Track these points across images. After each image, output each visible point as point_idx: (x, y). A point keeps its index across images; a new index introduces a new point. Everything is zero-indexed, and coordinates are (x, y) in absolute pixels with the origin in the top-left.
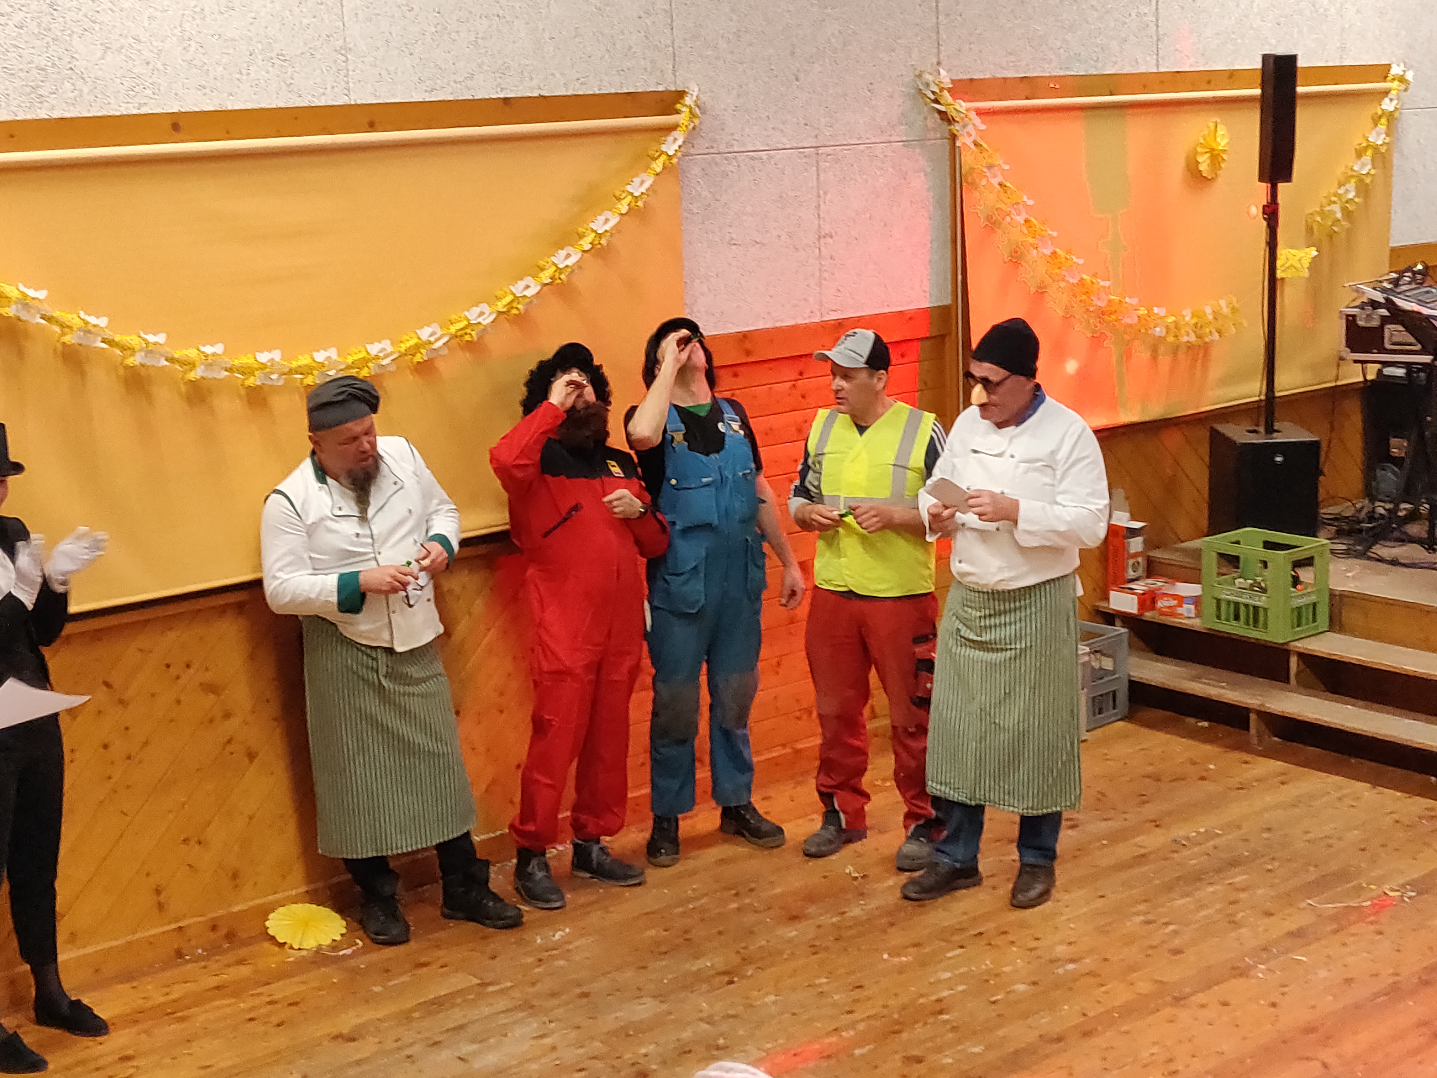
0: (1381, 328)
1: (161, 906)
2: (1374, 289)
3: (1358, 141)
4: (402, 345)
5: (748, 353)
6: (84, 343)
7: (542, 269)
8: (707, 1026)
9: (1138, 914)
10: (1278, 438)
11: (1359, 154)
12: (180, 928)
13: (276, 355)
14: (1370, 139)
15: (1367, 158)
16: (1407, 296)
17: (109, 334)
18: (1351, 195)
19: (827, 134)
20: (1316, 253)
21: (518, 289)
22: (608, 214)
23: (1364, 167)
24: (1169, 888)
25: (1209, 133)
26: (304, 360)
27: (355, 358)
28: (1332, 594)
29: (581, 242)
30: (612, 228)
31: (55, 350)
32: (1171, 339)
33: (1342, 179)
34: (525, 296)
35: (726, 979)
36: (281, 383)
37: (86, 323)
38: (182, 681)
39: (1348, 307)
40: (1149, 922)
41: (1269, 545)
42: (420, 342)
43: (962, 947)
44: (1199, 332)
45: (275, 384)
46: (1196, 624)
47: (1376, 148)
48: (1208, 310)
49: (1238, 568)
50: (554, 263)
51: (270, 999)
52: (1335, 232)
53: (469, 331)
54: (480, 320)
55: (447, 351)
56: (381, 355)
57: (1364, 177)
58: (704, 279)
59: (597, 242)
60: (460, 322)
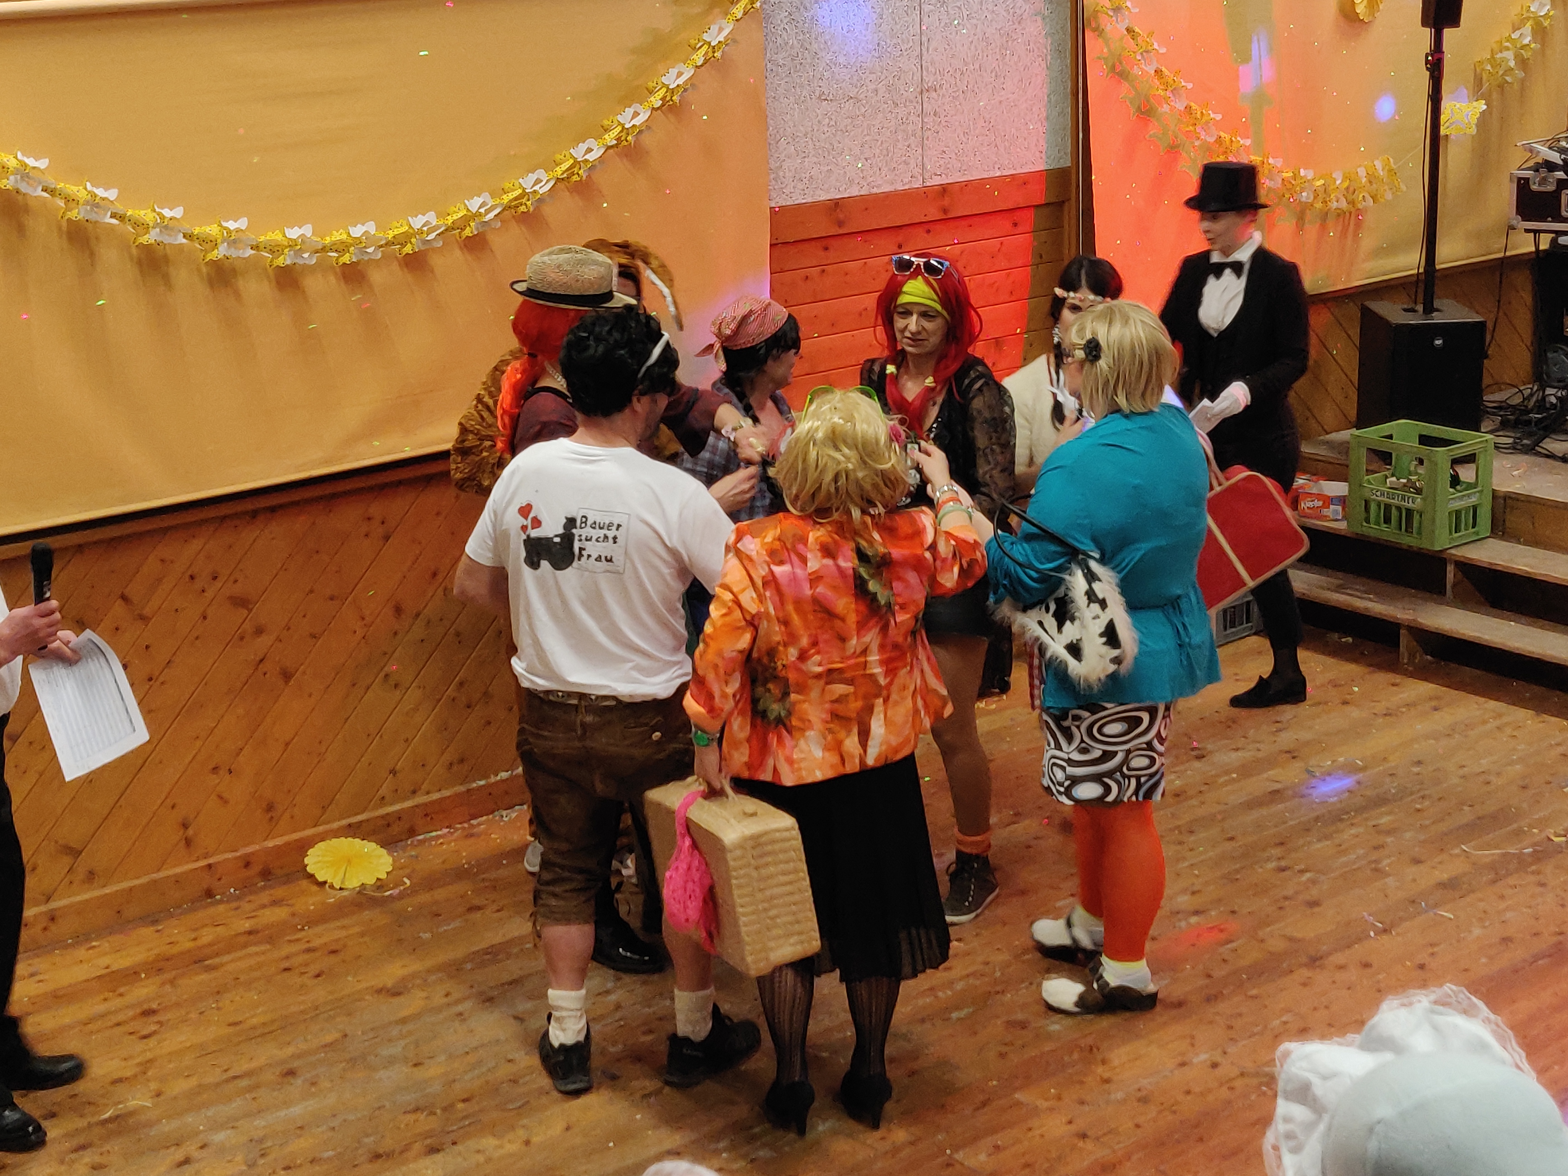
0: (1558, 193)
1: (188, 842)
2: (1550, 148)
4: (449, 218)
5: (840, 224)
6: (92, 217)
7: (606, 130)
9: (1270, 859)
10: (1438, 319)
12: (210, 865)
13: (308, 230)
17: (119, 208)
18: (1526, 41)
20: (1485, 107)
21: (578, 152)
22: (681, 67)
23: (1542, 7)
26: (339, 236)
27: (396, 233)
28: (1496, 496)
29: (652, 99)
30: (686, 82)
31: (60, 225)
32: (1319, 205)
33: (1517, 22)
34: (586, 161)
36: (314, 261)
37: (94, 195)
38: (209, 594)
39: (1519, 169)
41: (1424, 440)
42: (469, 214)
44: (1350, 197)
45: (307, 263)
46: (1342, 526)
48: (1362, 172)
49: (1390, 464)
50: (620, 124)
51: (307, 946)
52: (1507, 82)
53: (524, 200)
54: (536, 188)
55: (499, 224)
56: (425, 229)
57: (1541, 19)
58: (790, 140)
59: (668, 98)
60: (513, 190)
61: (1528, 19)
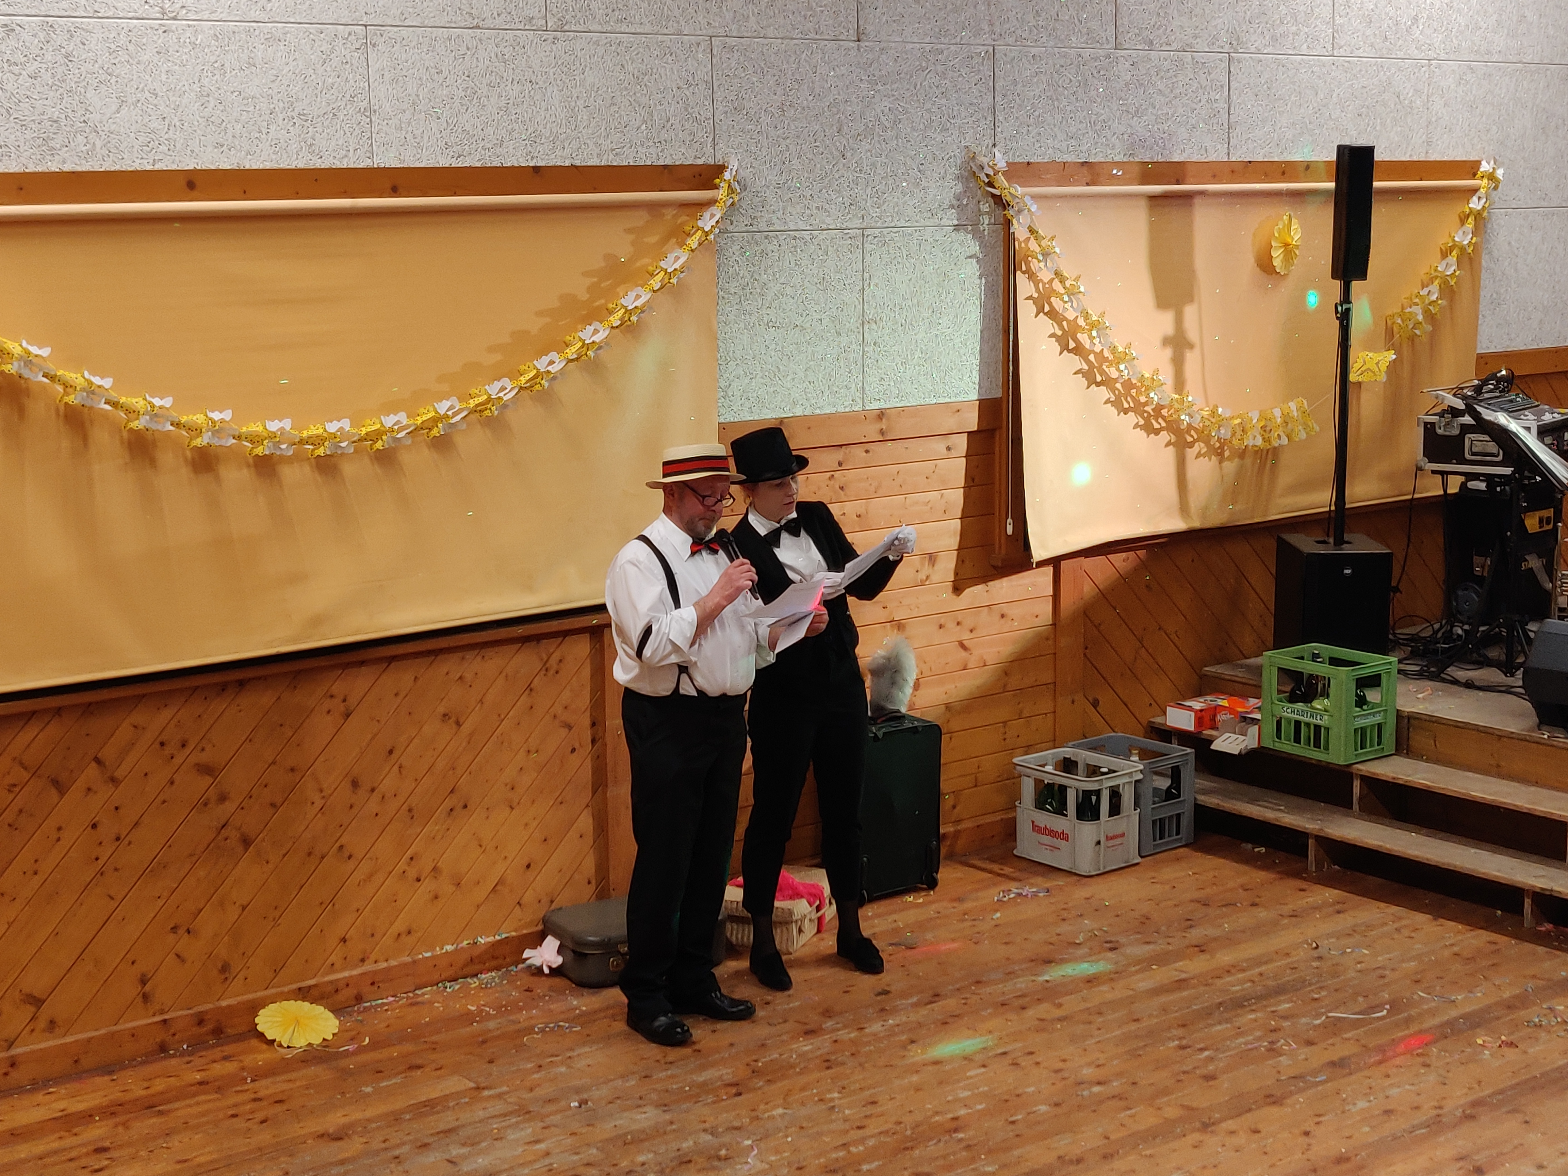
0: (1461, 438)
1: (146, 997)
2: (1455, 395)
3: (1443, 240)
4: (418, 418)
6: (88, 403)
7: (568, 345)
8: (710, 1137)
9: (1171, 1039)
10: (1347, 550)
11: (1444, 254)
12: (165, 1021)
13: (287, 424)
14: (1456, 239)
15: (1453, 259)
16: (1489, 404)
17: (114, 395)
18: (1434, 297)
19: (874, 215)
21: (541, 364)
22: (639, 290)
23: (1449, 267)
24: (1207, 1013)
25: (1284, 227)
26: (314, 430)
27: (369, 430)
28: (1399, 714)
29: (611, 318)
30: (644, 305)
31: (57, 410)
32: (1237, 442)
33: (1426, 278)
34: (548, 372)
35: (734, 1090)
36: (291, 453)
37: (90, 383)
38: (178, 760)
39: (1427, 414)
40: (1183, 1048)
41: (1334, 661)
42: (438, 415)
43: (984, 1066)
44: (1266, 435)
45: (284, 454)
47: (1462, 249)
48: (1277, 413)
50: (580, 339)
51: (253, 1096)
52: (1416, 334)
53: (489, 406)
54: (501, 395)
55: (464, 426)
56: (396, 427)
57: (1448, 278)
58: (739, 362)
59: (626, 319)
60: (480, 396)
61: (1436, 277)
